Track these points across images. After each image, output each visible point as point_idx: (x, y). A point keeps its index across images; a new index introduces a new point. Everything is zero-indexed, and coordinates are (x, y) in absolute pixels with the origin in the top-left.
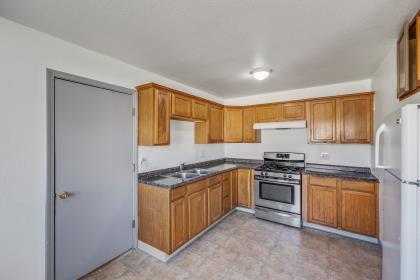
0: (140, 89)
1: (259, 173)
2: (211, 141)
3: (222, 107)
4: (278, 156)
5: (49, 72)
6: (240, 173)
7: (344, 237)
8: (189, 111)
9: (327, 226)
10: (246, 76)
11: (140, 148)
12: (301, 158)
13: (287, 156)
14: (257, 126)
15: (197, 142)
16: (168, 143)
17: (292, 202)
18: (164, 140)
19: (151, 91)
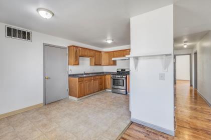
0: (69, 47)
1: (113, 76)
2: (96, 65)
4: (122, 70)
5: (44, 44)
8: (86, 54)
10: (105, 41)
11: (69, 66)
12: (128, 71)
14: (113, 59)
15: (90, 65)
16: (78, 64)
17: (123, 86)
18: (77, 63)
19: (72, 48)
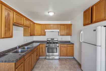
1: (47, 45)
2: (31, 35)
3: (34, 23)
4: (51, 39)
6: (41, 46)
7: (68, 58)
8: (23, 22)
9: (64, 56)
12: (57, 39)
13: (54, 39)
17: (57, 52)
